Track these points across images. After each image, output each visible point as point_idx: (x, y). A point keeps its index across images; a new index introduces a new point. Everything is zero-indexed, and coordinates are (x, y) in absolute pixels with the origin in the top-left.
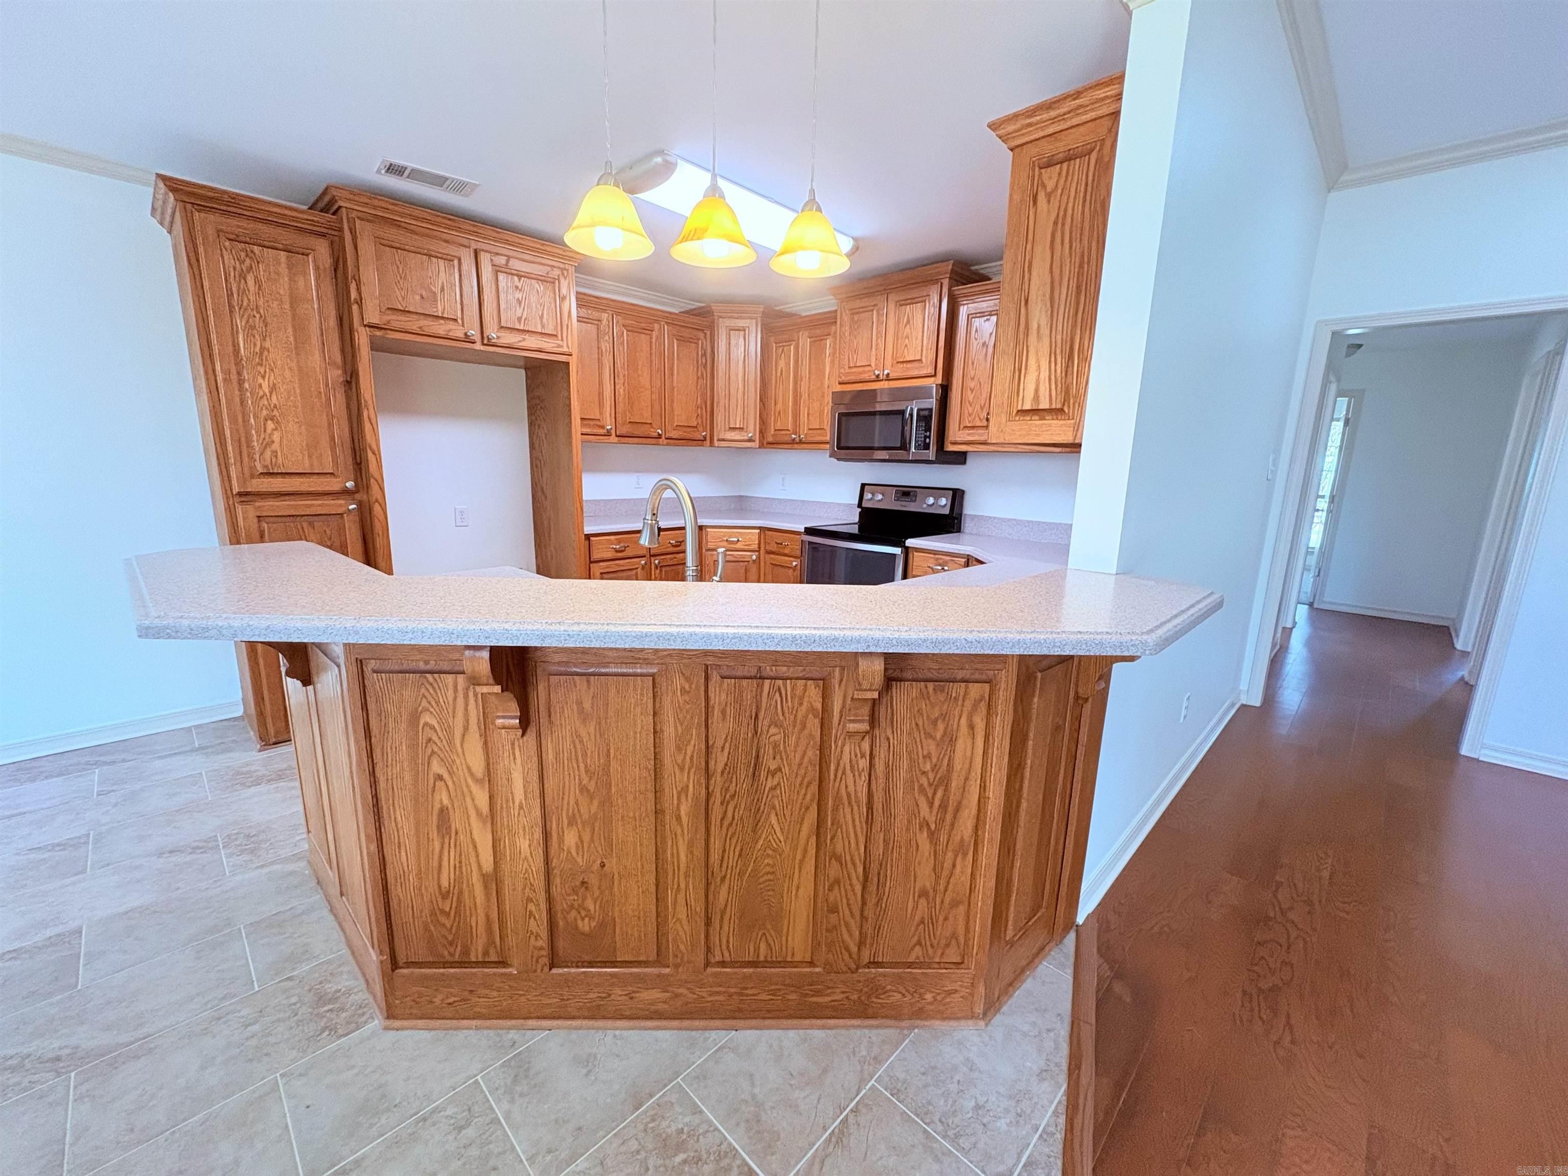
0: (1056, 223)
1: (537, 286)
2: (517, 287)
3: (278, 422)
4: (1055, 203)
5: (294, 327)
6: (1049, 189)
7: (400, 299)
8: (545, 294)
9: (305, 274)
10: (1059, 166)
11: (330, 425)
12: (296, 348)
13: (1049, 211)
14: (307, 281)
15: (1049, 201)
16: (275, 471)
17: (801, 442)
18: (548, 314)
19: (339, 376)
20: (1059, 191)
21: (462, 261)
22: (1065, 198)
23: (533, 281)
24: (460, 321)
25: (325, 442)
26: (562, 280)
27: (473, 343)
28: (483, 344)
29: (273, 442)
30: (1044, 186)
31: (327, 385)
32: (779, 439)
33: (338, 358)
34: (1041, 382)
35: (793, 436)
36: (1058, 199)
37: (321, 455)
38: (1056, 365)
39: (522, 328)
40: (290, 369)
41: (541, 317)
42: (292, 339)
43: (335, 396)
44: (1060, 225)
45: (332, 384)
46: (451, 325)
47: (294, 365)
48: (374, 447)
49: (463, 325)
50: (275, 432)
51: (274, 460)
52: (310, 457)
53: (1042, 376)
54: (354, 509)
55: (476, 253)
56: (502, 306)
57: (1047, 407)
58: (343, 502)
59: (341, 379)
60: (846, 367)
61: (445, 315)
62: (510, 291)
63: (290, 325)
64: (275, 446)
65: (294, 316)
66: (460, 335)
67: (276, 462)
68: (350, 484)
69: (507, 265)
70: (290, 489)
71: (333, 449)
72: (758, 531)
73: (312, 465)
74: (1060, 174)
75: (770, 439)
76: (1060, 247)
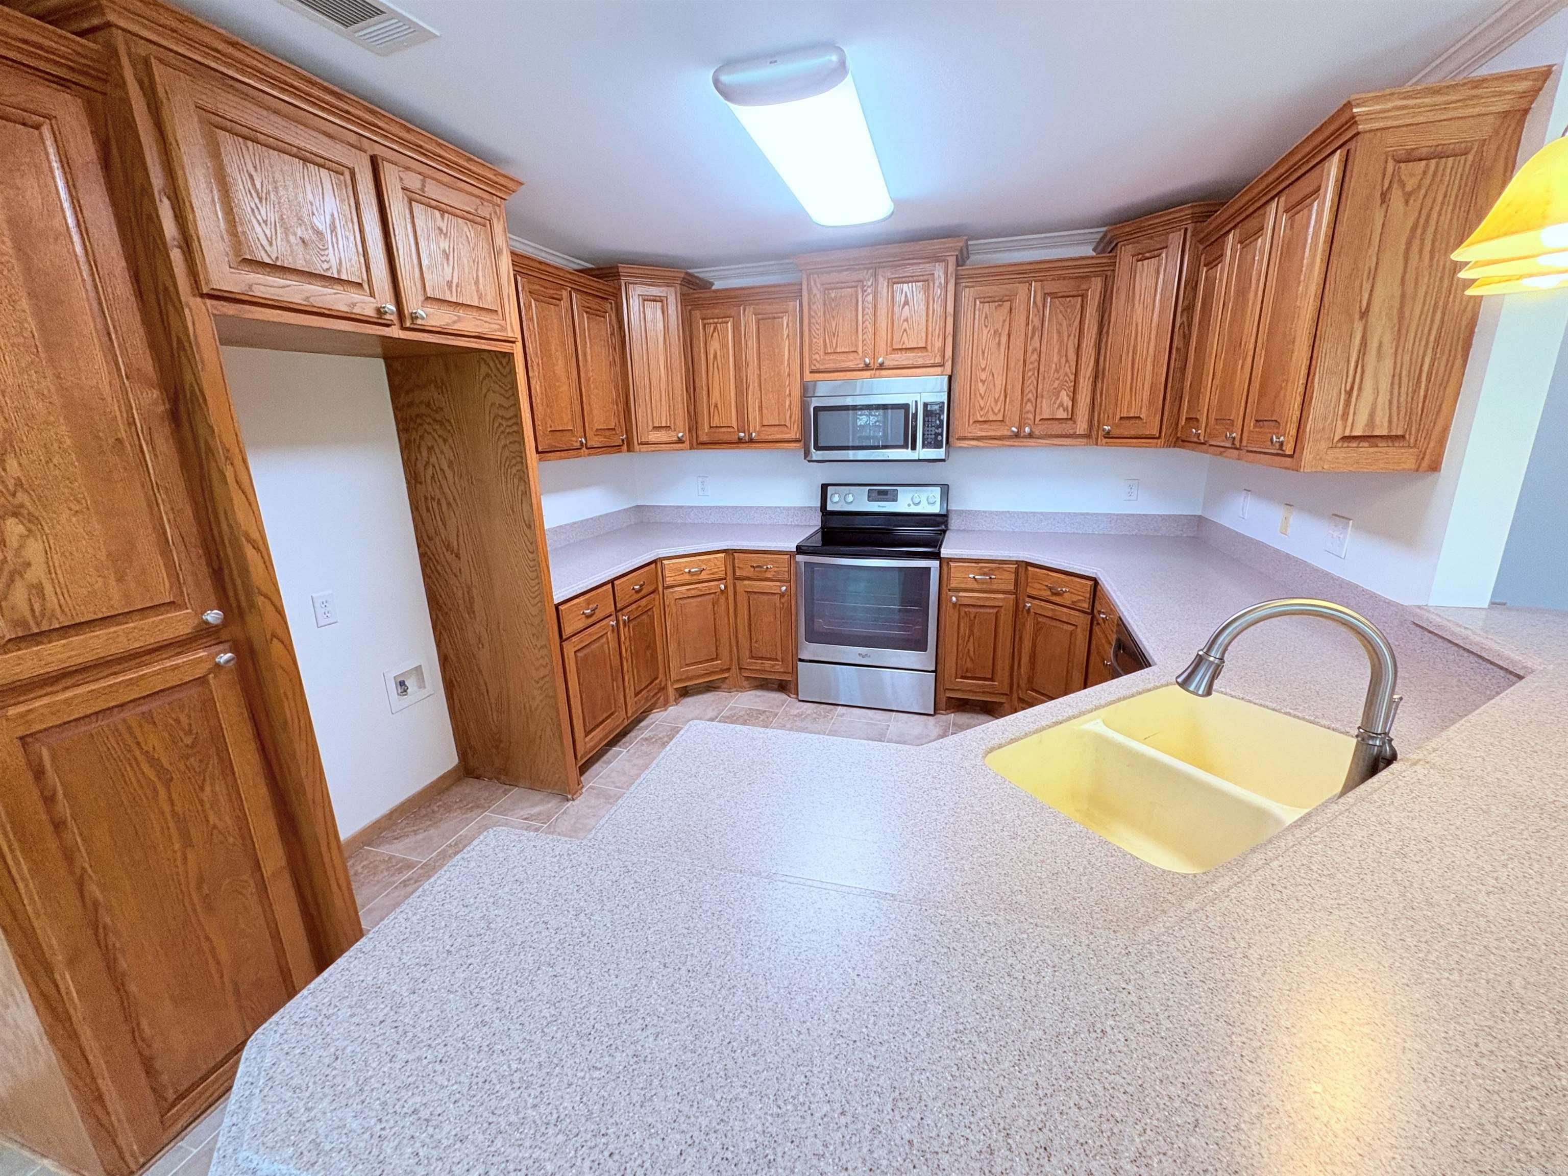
0: (1414, 228)
1: (466, 229)
2: (440, 230)
3: (33, 519)
4: (1415, 204)
5: (31, 295)
6: (1408, 188)
7: (265, 243)
8: (476, 245)
9: (41, 172)
10: (1424, 163)
11: (152, 505)
12: (48, 346)
13: (1405, 214)
14: (46, 188)
15: (1407, 202)
16: (45, 627)
17: (751, 441)
18: (484, 276)
19: (155, 404)
20: (1423, 192)
21: (358, 176)
22: (1429, 202)
23: (460, 220)
24: (366, 286)
25: (146, 544)
26: (495, 221)
27: (388, 326)
28: (403, 328)
29: (29, 564)
30: (1403, 185)
31: (131, 423)
32: (716, 438)
33: (147, 364)
34: (1379, 407)
35: (742, 434)
36: (1420, 201)
37: (144, 571)
38: (1400, 387)
39: (454, 300)
40: (40, 395)
41: (477, 283)
42: (31, 324)
43: (151, 442)
44: (1419, 231)
45: (144, 419)
46: (355, 296)
47: (48, 384)
48: (255, 535)
49: (372, 295)
50: (31, 542)
51: (37, 607)
52: (120, 579)
53: (1380, 400)
54: (227, 662)
55: (374, 162)
56: (425, 262)
57: (1385, 433)
58: (202, 654)
59: (161, 408)
60: (821, 352)
61: (344, 277)
62: (433, 236)
63: (23, 293)
64: (36, 573)
65: (28, 270)
66: (370, 312)
67: (43, 609)
68: (213, 616)
69: (423, 190)
70: (89, 657)
71: (165, 551)
72: (722, 555)
73: (127, 597)
74: (1425, 173)
75: (704, 438)
76: (1417, 256)
